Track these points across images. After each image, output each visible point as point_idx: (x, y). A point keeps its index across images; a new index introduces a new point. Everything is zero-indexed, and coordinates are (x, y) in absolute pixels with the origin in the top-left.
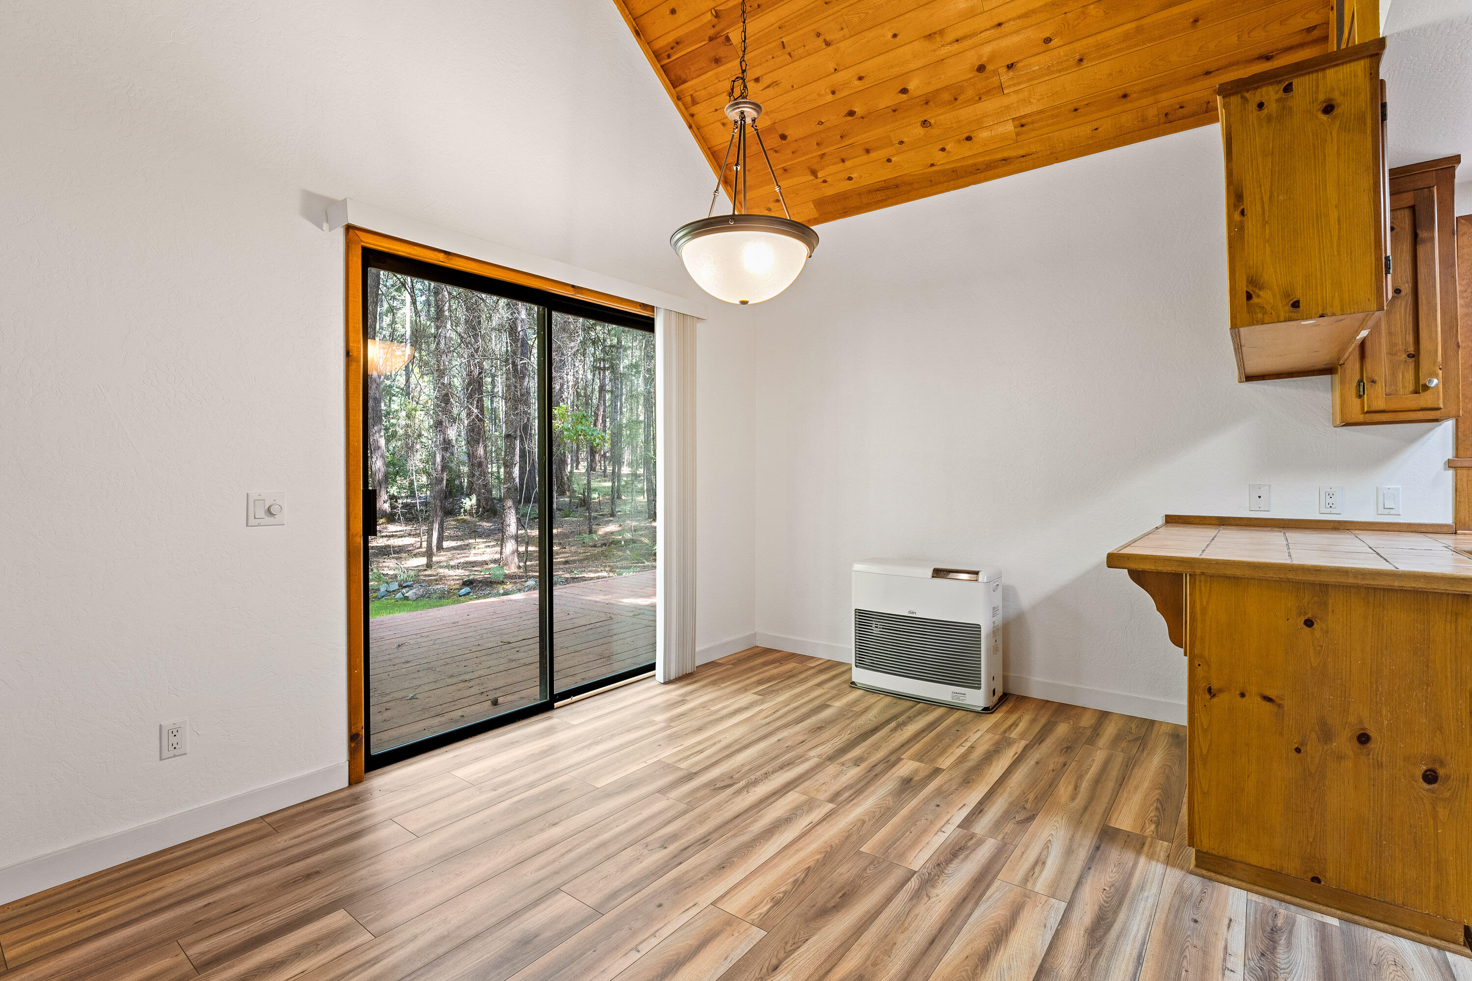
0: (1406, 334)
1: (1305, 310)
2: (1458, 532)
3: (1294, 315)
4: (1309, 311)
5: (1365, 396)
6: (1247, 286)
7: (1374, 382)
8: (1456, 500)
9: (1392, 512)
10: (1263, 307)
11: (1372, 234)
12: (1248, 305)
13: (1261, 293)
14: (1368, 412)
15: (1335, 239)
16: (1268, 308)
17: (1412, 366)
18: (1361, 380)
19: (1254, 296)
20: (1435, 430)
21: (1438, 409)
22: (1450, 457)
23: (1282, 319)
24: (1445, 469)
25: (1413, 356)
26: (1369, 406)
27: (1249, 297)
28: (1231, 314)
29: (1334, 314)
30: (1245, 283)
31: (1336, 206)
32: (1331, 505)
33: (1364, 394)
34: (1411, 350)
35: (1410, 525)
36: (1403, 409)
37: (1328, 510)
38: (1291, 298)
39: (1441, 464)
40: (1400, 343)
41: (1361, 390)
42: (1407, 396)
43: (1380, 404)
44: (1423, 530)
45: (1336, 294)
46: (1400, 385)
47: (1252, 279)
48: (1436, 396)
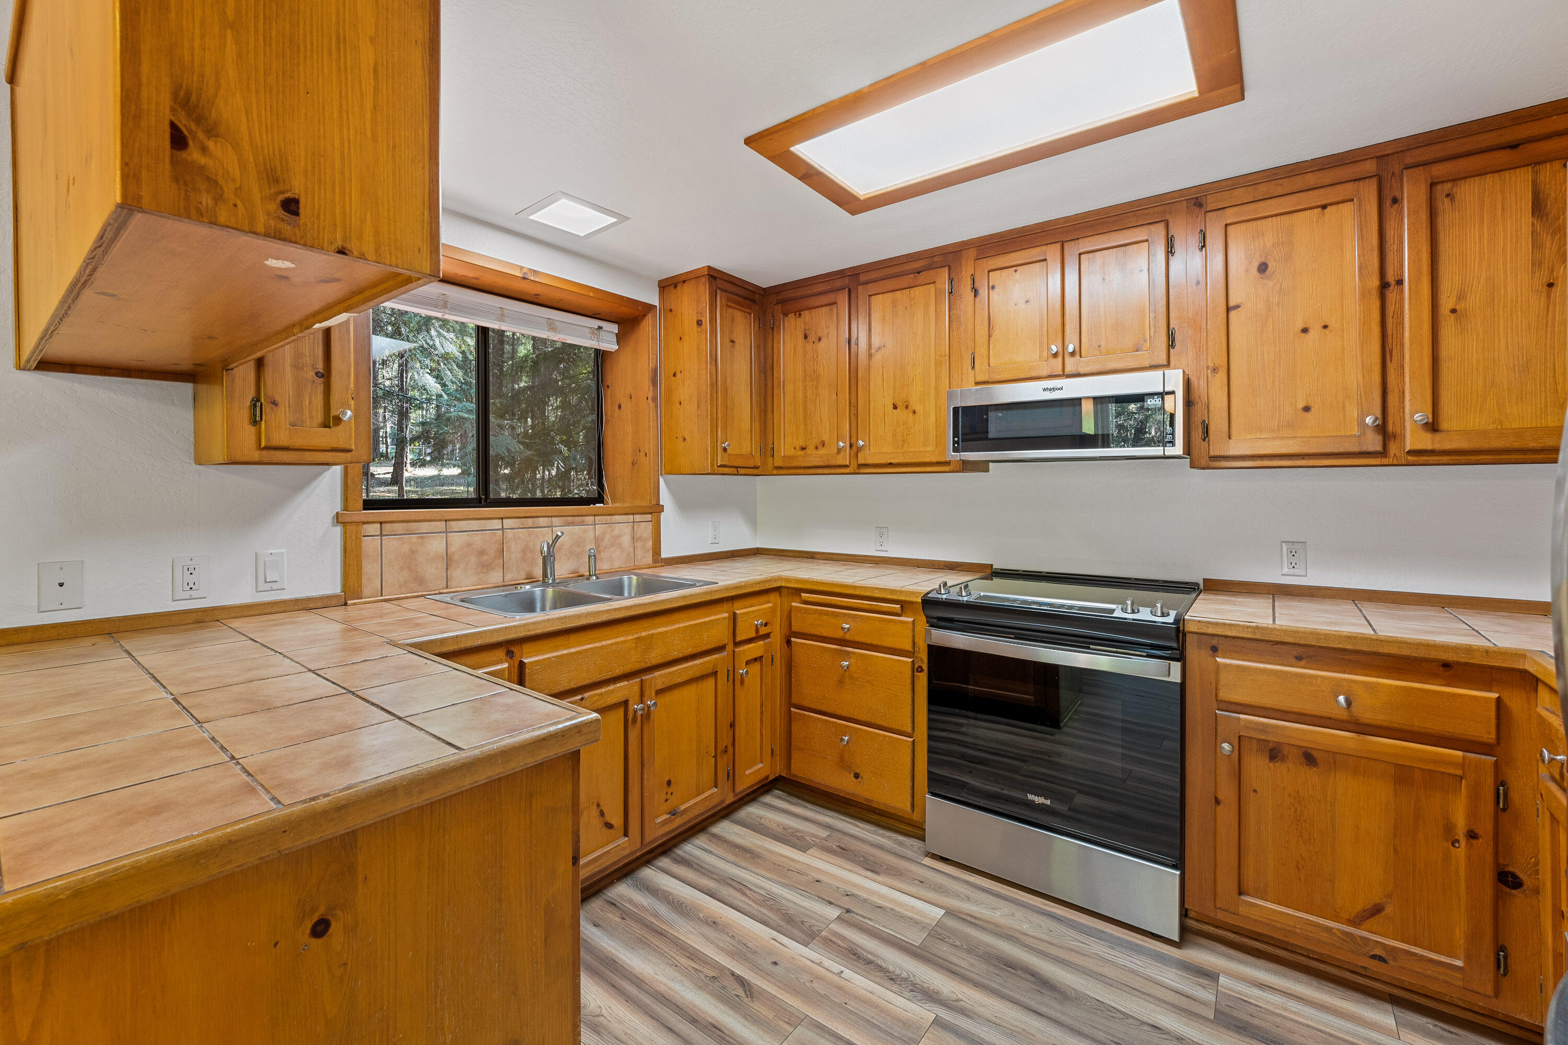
0: (314, 343)
1: (309, 225)
2: (349, 602)
3: (287, 229)
4: (318, 232)
5: (263, 423)
6: (173, 110)
7: (275, 403)
8: (345, 563)
9: (275, 586)
10: (216, 182)
11: (426, 130)
12: (174, 162)
13: (211, 144)
14: (267, 448)
15: (369, 105)
16: (229, 189)
17: (320, 389)
18: (256, 400)
19: (191, 143)
20: (323, 476)
21: (349, 451)
22: (339, 510)
23: (261, 228)
24: (333, 526)
25: (323, 376)
26: (268, 440)
27: (178, 140)
28: (125, 165)
29: (362, 257)
30: (166, 99)
31: (372, 40)
32: (191, 585)
33: (261, 419)
34: (320, 367)
35: (296, 601)
36: (311, 448)
37: (187, 595)
38: (281, 187)
39: (329, 519)
40: (307, 354)
41: (258, 413)
42: (314, 429)
43: (281, 438)
44: (312, 606)
45: (368, 217)
46: (306, 412)
47: (188, 100)
48: (348, 433)
